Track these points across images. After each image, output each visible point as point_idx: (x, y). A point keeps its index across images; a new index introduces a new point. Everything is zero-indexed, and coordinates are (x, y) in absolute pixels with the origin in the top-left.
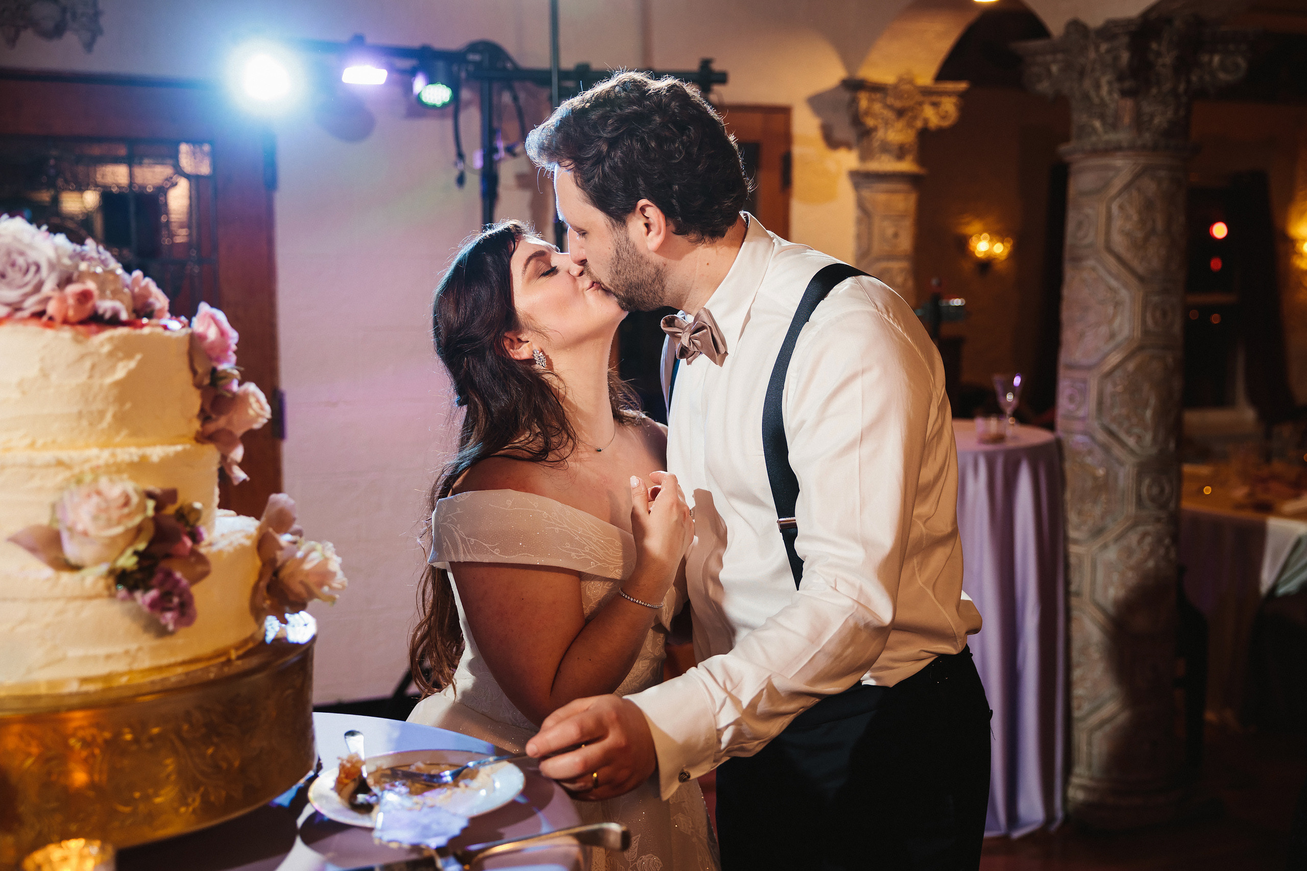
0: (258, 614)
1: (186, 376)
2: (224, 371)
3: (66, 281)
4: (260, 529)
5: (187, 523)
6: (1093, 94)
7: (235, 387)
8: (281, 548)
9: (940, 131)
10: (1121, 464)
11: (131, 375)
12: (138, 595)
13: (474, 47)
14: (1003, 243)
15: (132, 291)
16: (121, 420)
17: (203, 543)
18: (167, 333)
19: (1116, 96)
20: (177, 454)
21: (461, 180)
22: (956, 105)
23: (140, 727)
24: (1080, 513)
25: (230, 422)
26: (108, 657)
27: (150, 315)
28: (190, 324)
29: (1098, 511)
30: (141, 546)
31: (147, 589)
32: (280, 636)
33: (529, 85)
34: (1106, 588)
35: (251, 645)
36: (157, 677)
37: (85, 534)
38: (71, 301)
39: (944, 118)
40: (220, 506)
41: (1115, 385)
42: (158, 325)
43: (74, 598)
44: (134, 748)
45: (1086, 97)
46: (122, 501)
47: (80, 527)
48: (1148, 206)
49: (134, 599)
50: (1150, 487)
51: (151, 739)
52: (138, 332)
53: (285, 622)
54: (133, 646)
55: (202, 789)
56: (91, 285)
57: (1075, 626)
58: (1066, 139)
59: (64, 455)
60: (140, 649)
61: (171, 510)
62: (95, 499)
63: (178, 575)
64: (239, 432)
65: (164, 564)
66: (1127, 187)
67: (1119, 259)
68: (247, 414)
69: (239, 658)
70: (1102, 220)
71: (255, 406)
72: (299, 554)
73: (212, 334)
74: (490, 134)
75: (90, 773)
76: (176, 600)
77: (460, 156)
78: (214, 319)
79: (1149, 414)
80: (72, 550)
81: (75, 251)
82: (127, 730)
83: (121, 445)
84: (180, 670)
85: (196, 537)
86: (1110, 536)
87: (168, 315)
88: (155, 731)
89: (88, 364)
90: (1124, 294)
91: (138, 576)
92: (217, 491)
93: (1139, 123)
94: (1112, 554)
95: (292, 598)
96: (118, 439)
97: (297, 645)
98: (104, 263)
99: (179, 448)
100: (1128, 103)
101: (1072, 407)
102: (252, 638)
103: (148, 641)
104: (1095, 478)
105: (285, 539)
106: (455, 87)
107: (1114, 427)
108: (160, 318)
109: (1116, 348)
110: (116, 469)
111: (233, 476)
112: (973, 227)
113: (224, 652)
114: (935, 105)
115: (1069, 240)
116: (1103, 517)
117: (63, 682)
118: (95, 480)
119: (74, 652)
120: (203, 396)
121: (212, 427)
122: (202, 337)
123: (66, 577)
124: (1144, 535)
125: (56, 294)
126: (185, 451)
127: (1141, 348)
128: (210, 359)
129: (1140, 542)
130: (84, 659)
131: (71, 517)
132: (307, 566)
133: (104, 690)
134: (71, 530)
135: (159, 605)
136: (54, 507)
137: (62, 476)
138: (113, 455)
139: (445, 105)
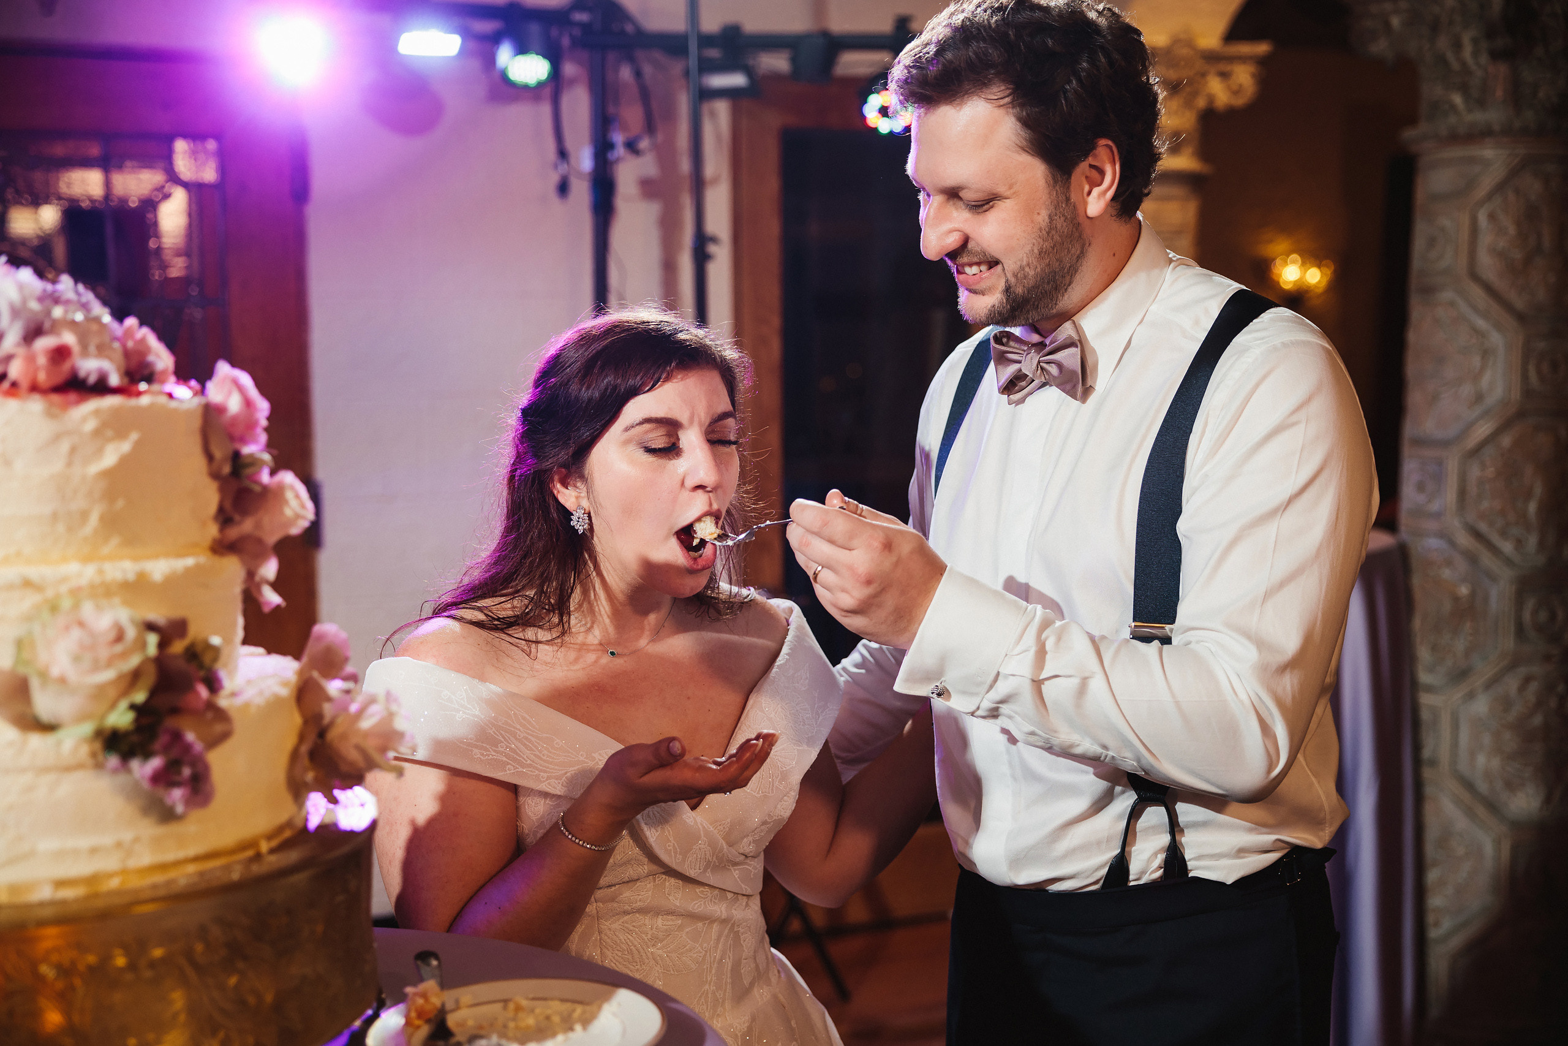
0: (298, 791)
1: (199, 462)
2: (251, 456)
3: (33, 332)
4: (301, 673)
5: (201, 666)
6: (1450, 56)
7: (265, 477)
8: (329, 699)
9: (1232, 113)
10: (1493, 578)
11: (124, 462)
12: (135, 764)
13: (580, 4)
14: (1319, 267)
15: (124, 346)
16: (111, 524)
17: (224, 693)
18: (173, 404)
19: (1484, 59)
20: (188, 571)
21: (563, 188)
22: (1253, 75)
23: (137, 948)
24: (1434, 648)
25: (258, 525)
26: (94, 851)
27: (150, 378)
28: (202, 391)
29: (1460, 645)
30: (140, 697)
31: (147, 755)
32: (327, 820)
33: (658, 55)
34: (1472, 755)
35: (288, 834)
36: (159, 878)
37: (62, 681)
38: (42, 360)
39: (1236, 92)
40: (246, 642)
41: (1483, 466)
42: (162, 393)
43: (45, 770)
44: (129, 977)
45: (1441, 60)
46: (112, 635)
47: (55, 672)
48: (1530, 215)
49: (129, 771)
50: (1535, 612)
51: (153, 964)
52: (133, 402)
53: (334, 801)
54: (127, 836)
55: (221, 1035)
56: (69, 338)
57: (1429, 809)
58: (1412, 120)
59: (33, 572)
60: (136, 840)
61: (178, 647)
62: (76, 634)
63: (190, 736)
64: (272, 539)
65: (171, 723)
66: (1500, 188)
67: (1489, 289)
68: (282, 513)
69: (272, 851)
70: (1465, 235)
71: (293, 503)
72: (354, 708)
73: (234, 405)
74: (603, 123)
75: (67, 1013)
76: (187, 772)
77: (562, 154)
78: (236, 383)
79: (1532, 507)
80: (44, 704)
81: (45, 291)
82: (118, 952)
83: (110, 558)
84: (191, 868)
85: (213, 684)
86: (1478, 681)
87: (173, 379)
88: (158, 953)
89: (65, 446)
90: (1496, 339)
91: (135, 738)
92: (240, 621)
93: (1516, 97)
94: (1481, 706)
95: (344, 768)
96: (106, 550)
97: (352, 834)
98: (85, 307)
99: (190, 561)
100: (1502, 69)
101: (1421, 498)
102: (289, 824)
103: (148, 829)
104: (1456, 599)
105: (334, 687)
106: (554, 56)
107: (1483, 527)
108: (163, 382)
109: (1486, 414)
110: (104, 591)
111: (262, 600)
112: (1277, 246)
113: (252, 844)
114: (1224, 75)
115: (1417, 263)
116: (1468, 653)
117: (30, 886)
118: (76, 606)
119: (47, 845)
120: (222, 490)
121: (233, 533)
122: (220, 410)
123: (36, 741)
124: (1527, 680)
125: (21, 351)
126: (197, 567)
127: (1521, 414)
128: (232, 438)
129: (1522, 689)
130: (59, 855)
131: (43, 657)
132: (366, 724)
133: (87, 898)
134: (44, 675)
135: (163, 779)
136: (20, 644)
137: (29, 601)
138: (101, 572)
139: (541, 85)
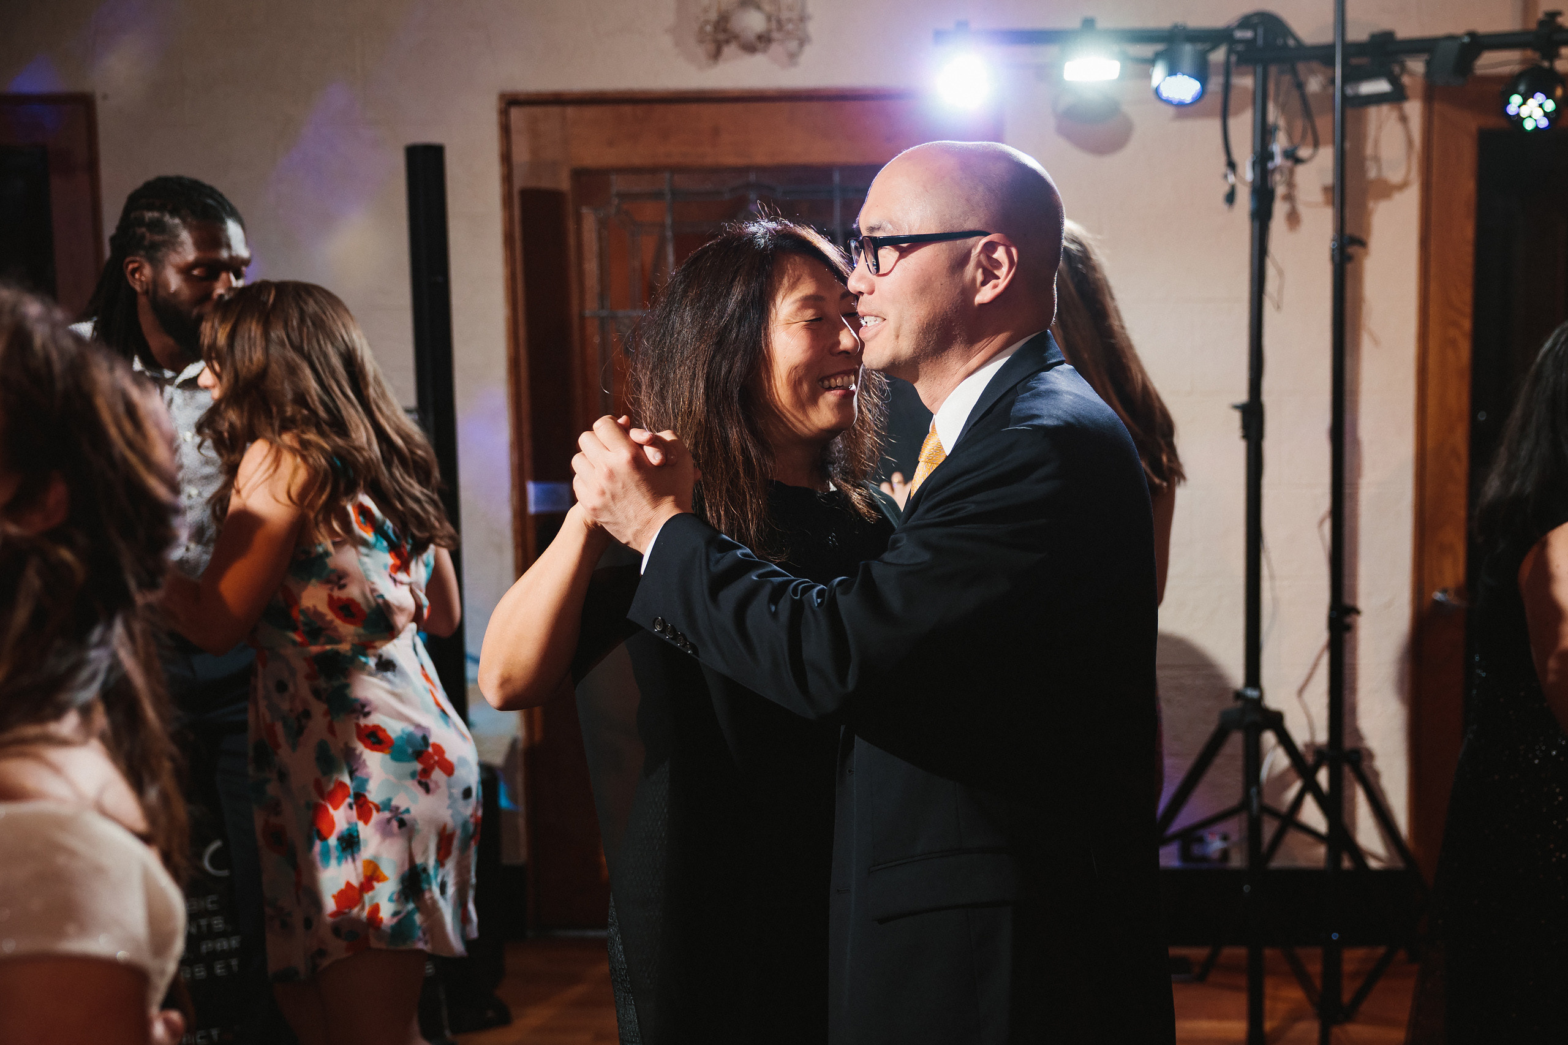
13: (1246, 22)
21: (1230, 198)
33: (1315, 65)
74: (1264, 133)
77: (1232, 165)
106: (1203, 77)
139: (1195, 101)
